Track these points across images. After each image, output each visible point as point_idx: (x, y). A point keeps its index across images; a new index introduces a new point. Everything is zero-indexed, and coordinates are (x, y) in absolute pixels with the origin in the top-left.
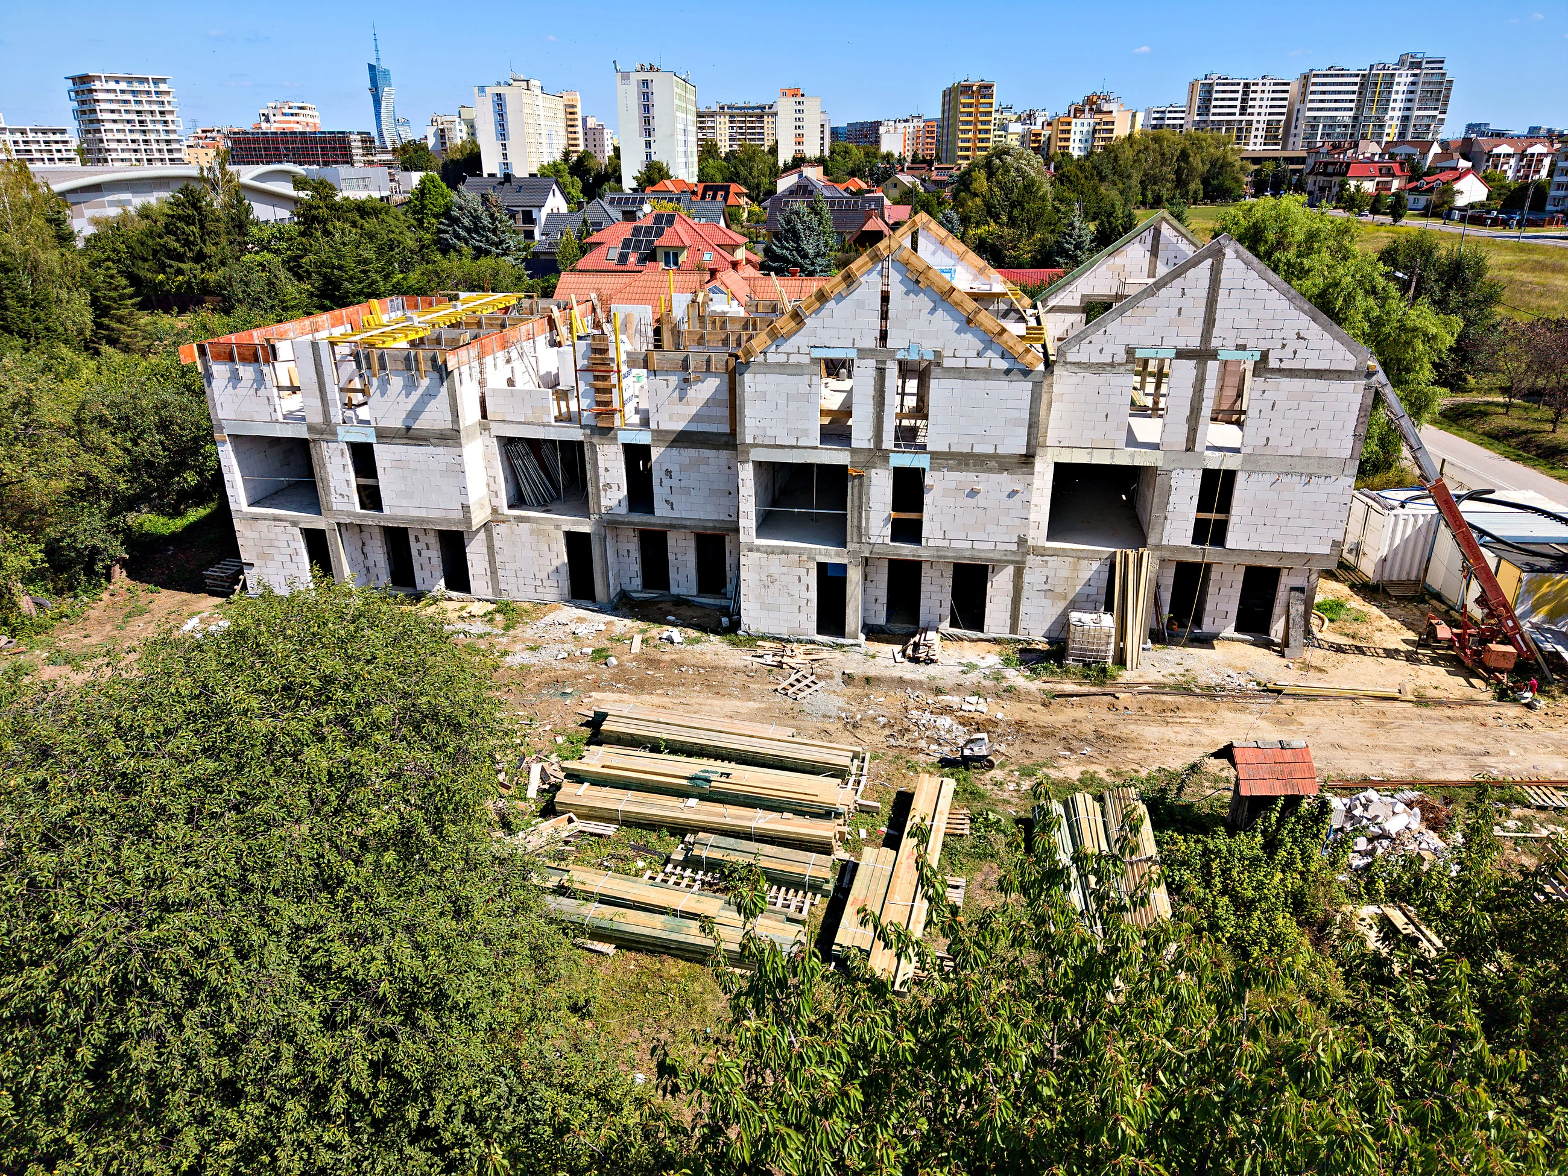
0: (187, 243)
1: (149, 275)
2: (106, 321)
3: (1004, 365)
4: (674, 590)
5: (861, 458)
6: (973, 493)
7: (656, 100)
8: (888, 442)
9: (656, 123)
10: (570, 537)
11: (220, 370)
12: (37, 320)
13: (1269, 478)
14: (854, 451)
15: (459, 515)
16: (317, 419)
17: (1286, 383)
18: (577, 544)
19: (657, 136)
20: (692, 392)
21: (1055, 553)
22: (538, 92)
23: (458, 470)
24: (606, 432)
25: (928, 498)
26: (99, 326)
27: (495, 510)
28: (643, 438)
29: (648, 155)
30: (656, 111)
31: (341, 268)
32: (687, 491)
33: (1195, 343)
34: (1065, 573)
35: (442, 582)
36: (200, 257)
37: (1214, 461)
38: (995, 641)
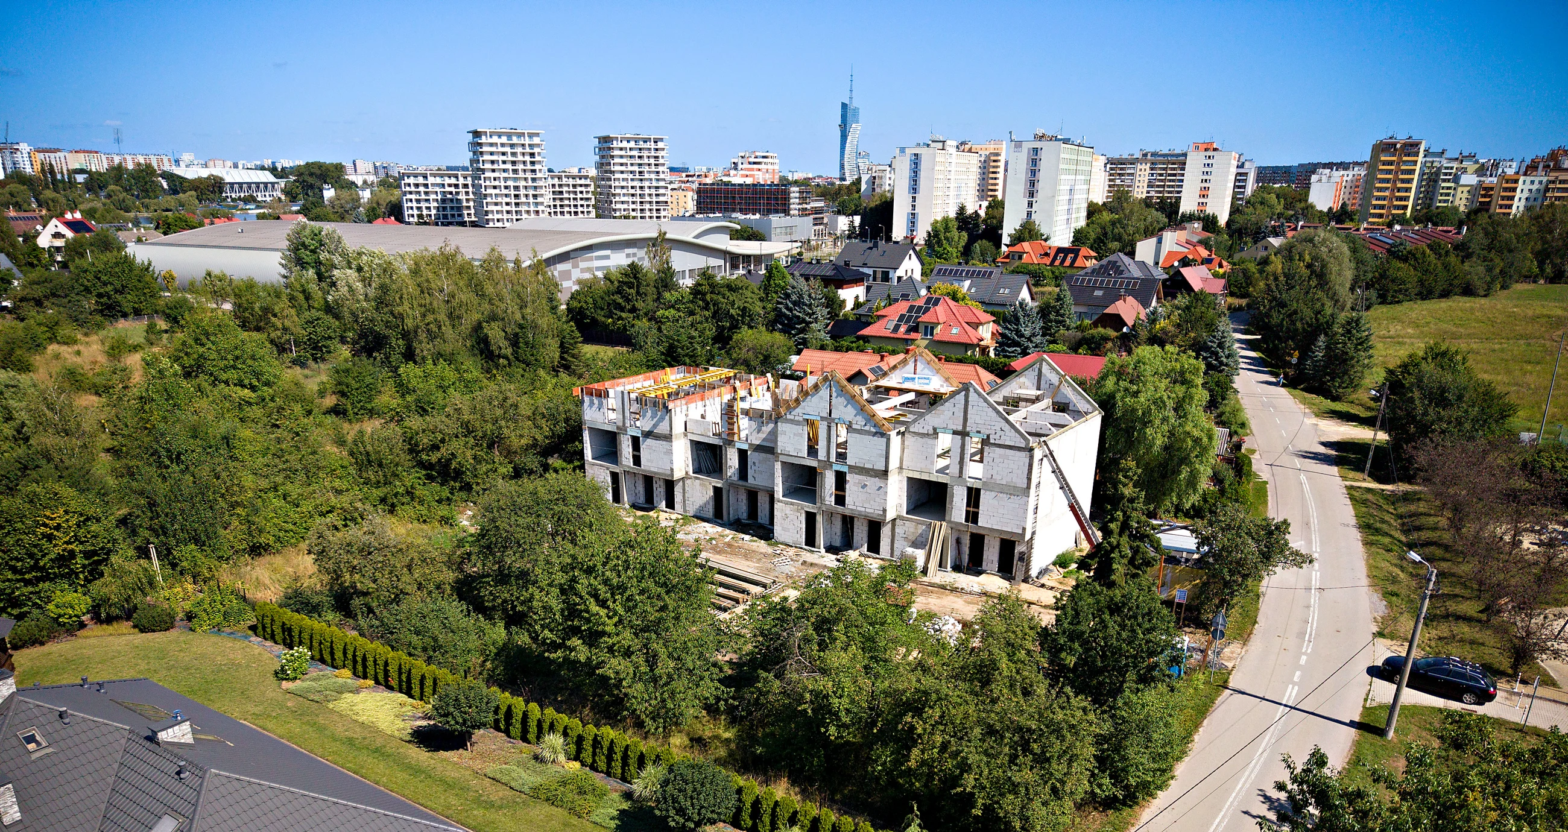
0: (628, 300)
1: (603, 319)
2: (566, 356)
3: (873, 430)
4: (759, 520)
5: (822, 464)
6: (865, 486)
7: (1043, 165)
8: (833, 458)
9: (1040, 186)
10: (715, 488)
11: (587, 399)
12: (532, 355)
13: (993, 494)
14: (819, 461)
15: (669, 472)
16: (621, 424)
17: (997, 449)
18: (717, 491)
19: (1039, 197)
20: (764, 428)
21: (908, 520)
22: (953, 150)
23: (670, 452)
24: (730, 443)
25: (847, 486)
26: (562, 358)
27: (687, 473)
28: (745, 447)
29: (1029, 214)
30: (1042, 176)
31: (678, 341)
32: (761, 472)
33: (960, 428)
34: (912, 530)
35: (664, 503)
36: (633, 310)
37: (971, 483)
38: (882, 559)
